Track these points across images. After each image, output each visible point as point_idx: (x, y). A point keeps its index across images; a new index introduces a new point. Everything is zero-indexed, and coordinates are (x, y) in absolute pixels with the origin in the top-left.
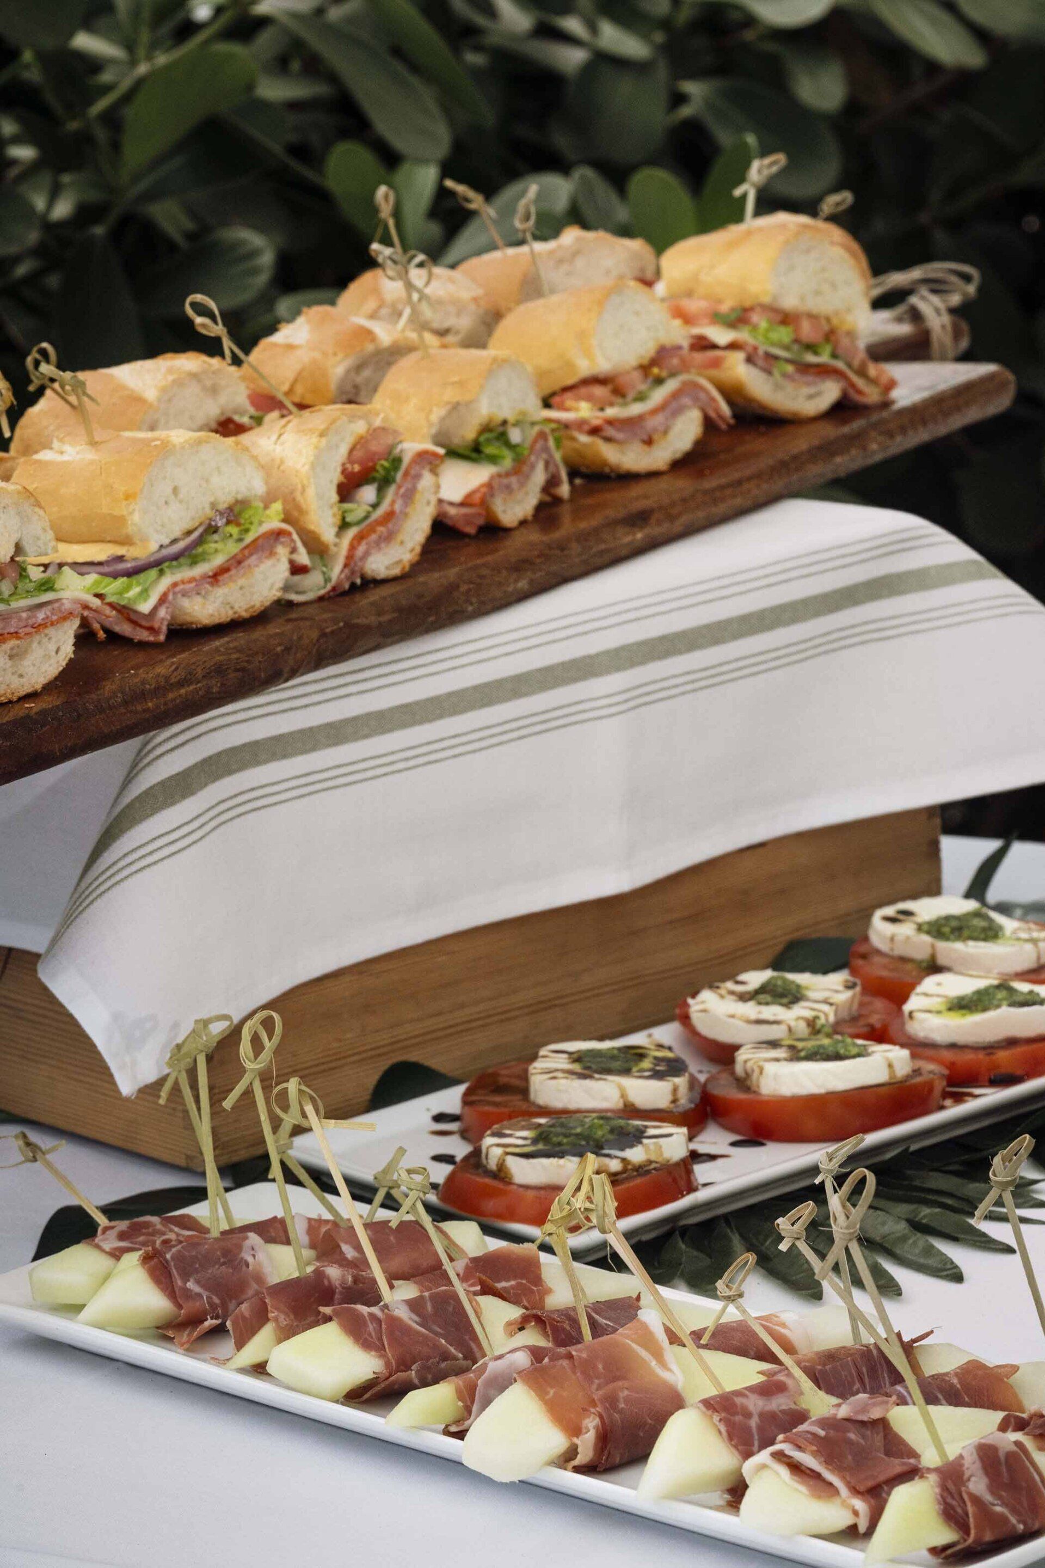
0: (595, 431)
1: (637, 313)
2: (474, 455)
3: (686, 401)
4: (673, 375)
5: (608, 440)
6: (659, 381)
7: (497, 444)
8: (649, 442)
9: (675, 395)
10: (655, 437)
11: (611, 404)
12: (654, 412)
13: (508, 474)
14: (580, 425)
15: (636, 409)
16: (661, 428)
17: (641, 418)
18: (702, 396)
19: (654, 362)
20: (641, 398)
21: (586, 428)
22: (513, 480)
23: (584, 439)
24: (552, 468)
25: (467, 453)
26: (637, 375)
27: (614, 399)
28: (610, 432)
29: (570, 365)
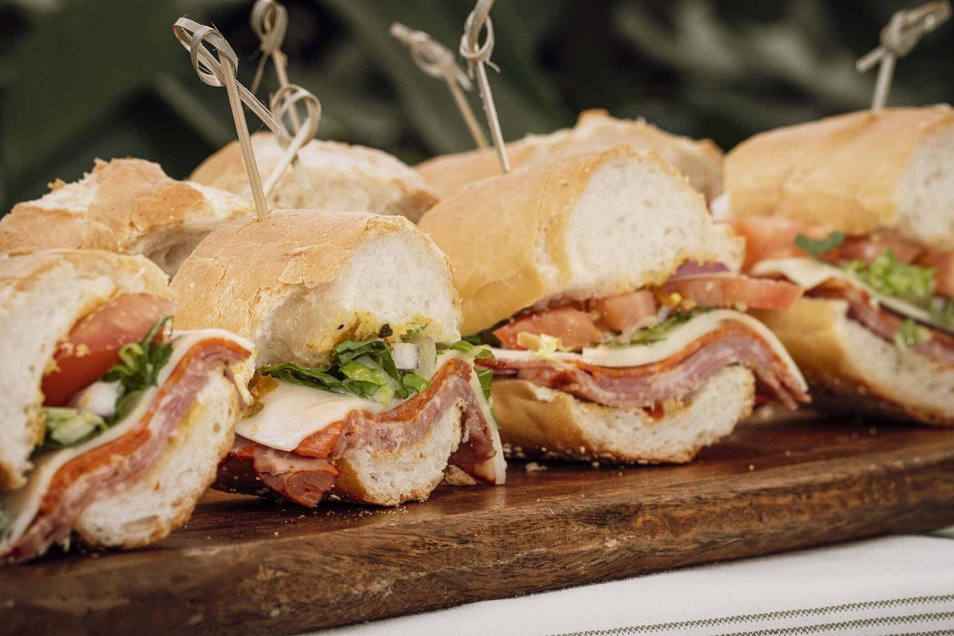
0: (561, 382)
1: (648, 204)
2: (328, 380)
3: (726, 353)
4: (703, 308)
5: (583, 398)
6: (680, 316)
7: (371, 365)
8: (656, 411)
9: (707, 342)
10: (666, 406)
11: (595, 344)
12: (670, 364)
13: (384, 418)
14: (540, 369)
15: (636, 356)
16: (681, 393)
17: (645, 370)
18: (756, 348)
19: (672, 285)
20: (647, 337)
21: (547, 375)
22: (397, 429)
23: (543, 393)
24: (473, 426)
25: (317, 374)
26: (641, 301)
27: (599, 334)
28: (588, 386)
29: (528, 275)
